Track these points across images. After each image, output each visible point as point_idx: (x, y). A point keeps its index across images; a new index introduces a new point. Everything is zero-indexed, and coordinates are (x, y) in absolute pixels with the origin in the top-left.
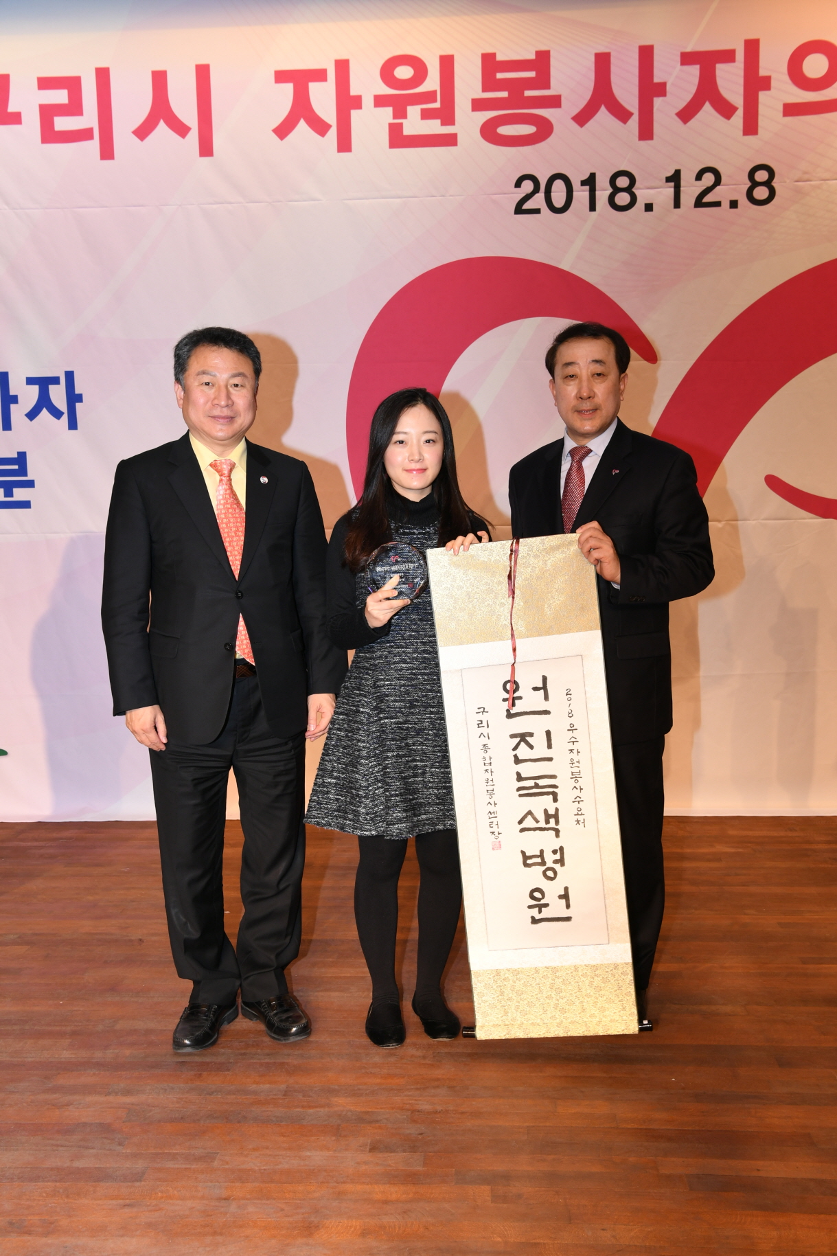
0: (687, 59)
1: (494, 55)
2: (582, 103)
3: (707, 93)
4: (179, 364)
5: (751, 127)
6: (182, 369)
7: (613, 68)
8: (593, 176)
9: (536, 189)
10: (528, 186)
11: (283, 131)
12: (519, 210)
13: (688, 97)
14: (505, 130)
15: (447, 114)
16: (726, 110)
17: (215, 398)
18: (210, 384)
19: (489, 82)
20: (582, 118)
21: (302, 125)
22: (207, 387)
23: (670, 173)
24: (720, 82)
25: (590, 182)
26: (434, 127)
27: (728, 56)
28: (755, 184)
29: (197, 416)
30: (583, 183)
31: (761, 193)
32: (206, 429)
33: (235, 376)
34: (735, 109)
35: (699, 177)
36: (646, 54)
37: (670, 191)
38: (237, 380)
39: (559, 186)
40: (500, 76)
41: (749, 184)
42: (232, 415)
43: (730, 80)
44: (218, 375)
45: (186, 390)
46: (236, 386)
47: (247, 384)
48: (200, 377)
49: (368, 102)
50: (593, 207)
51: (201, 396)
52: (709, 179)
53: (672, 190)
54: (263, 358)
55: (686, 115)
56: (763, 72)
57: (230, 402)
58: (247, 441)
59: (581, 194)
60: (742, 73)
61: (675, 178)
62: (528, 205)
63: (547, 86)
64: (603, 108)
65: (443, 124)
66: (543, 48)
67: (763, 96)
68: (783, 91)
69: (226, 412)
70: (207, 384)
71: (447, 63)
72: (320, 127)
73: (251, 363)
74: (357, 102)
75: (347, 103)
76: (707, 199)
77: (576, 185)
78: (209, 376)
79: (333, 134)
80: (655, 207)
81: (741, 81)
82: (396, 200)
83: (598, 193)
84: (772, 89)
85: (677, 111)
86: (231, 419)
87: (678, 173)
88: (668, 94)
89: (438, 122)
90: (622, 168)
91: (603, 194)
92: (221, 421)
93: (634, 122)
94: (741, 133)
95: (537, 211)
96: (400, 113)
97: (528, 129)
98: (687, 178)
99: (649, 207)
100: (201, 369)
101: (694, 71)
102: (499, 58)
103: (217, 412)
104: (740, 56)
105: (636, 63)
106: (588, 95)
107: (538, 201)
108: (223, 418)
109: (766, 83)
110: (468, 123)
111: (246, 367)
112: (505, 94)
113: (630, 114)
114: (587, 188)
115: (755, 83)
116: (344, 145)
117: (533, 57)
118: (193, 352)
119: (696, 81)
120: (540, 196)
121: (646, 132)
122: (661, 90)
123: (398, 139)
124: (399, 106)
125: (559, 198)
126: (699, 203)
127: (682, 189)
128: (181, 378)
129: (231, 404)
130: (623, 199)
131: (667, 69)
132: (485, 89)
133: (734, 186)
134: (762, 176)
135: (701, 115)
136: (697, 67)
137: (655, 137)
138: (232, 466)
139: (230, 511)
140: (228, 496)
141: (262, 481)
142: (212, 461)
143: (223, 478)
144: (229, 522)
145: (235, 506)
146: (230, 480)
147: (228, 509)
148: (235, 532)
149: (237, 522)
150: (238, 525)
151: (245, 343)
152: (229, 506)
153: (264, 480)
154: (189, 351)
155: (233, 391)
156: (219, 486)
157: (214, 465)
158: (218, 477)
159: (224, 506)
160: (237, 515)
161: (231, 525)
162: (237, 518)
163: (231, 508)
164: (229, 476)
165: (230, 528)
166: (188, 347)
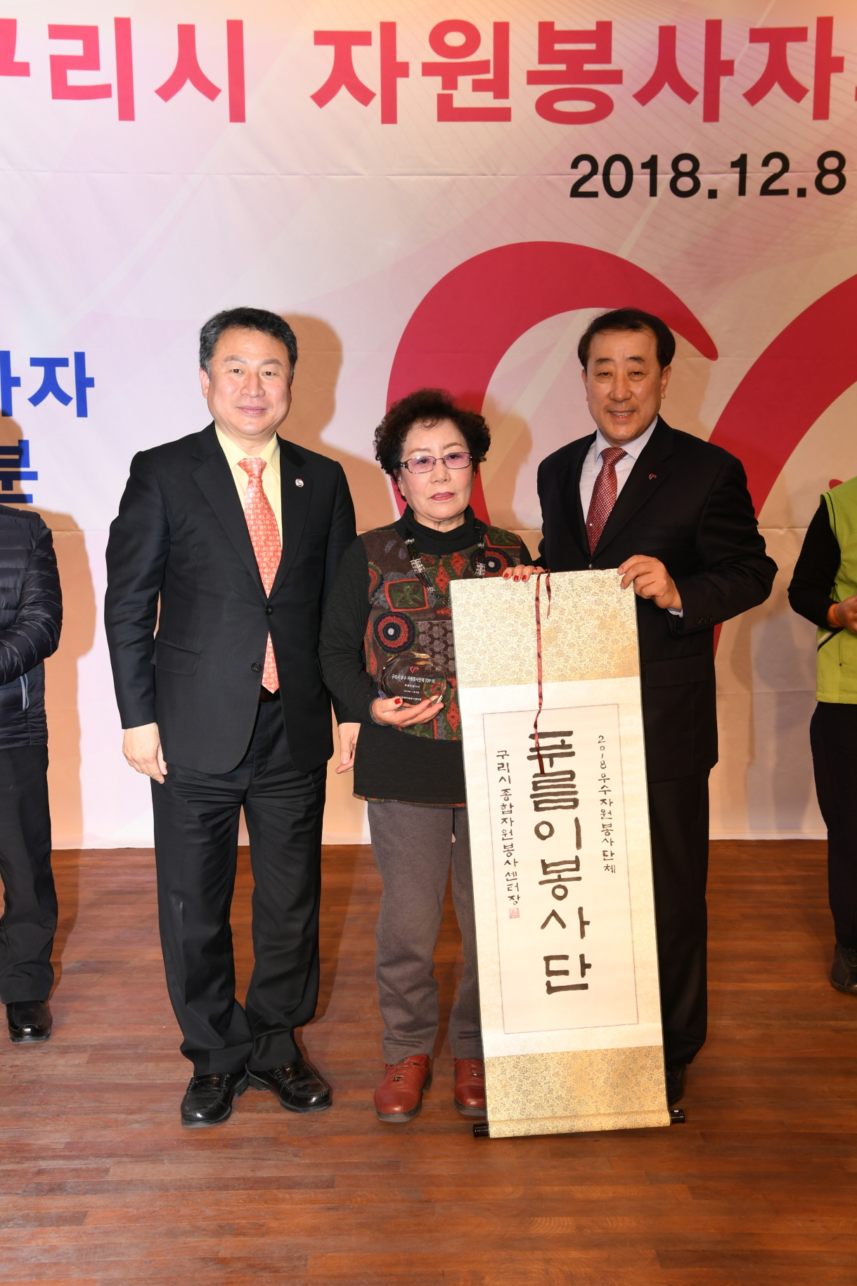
0: (757, 35)
1: (551, 24)
2: (644, 80)
3: (777, 73)
4: (205, 349)
5: (821, 111)
6: (208, 354)
7: (678, 44)
8: (654, 158)
9: (594, 171)
10: (585, 167)
11: (322, 98)
12: (575, 192)
13: (756, 77)
14: (562, 106)
15: (500, 87)
16: (796, 92)
17: (244, 387)
18: (240, 372)
19: (546, 54)
20: (644, 96)
21: (343, 92)
22: (236, 374)
23: (736, 158)
24: (791, 62)
25: (651, 164)
26: (486, 100)
27: (800, 34)
28: (824, 172)
29: (225, 407)
30: (644, 166)
31: (830, 181)
32: (234, 421)
33: (267, 363)
34: (805, 91)
35: (766, 163)
36: (713, 29)
37: (736, 177)
38: (269, 368)
39: (618, 169)
40: (558, 47)
41: (818, 172)
42: (263, 407)
43: (801, 60)
44: (247, 360)
45: (211, 377)
46: (269, 374)
47: (280, 372)
48: (228, 363)
49: (415, 69)
50: (653, 192)
51: (228, 385)
52: (776, 165)
53: (738, 175)
54: (299, 344)
55: (754, 95)
56: (835, 53)
57: (261, 392)
58: (278, 437)
59: (642, 178)
60: (813, 53)
61: (741, 163)
62: (585, 188)
63: (608, 60)
64: (666, 86)
65: (496, 97)
66: (605, 19)
67: (834, 78)
69: (257, 403)
70: (236, 371)
71: (501, 31)
72: (363, 95)
73: (285, 348)
74: (403, 70)
75: (393, 70)
76: (774, 186)
77: (636, 167)
78: (239, 363)
79: (377, 102)
80: (719, 194)
81: (812, 61)
82: (442, 177)
83: (659, 177)
84: (845, 70)
85: (744, 91)
86: (262, 411)
87: (743, 157)
88: (735, 73)
89: (491, 94)
90: (685, 151)
91: (664, 178)
92: (251, 412)
93: (699, 102)
94: (811, 117)
95: (595, 194)
96: (450, 83)
97: (586, 106)
98: (753, 164)
99: (712, 194)
100: (230, 354)
101: (764, 49)
102: (558, 27)
103: (246, 402)
104: (812, 34)
105: (703, 38)
106: (651, 71)
107: (596, 183)
108: (253, 409)
109: (838, 65)
110: (523, 97)
111: (281, 353)
112: (562, 67)
113: (695, 94)
114: (648, 171)
115: (828, 64)
116: (389, 115)
117: (593, 28)
118: (221, 335)
119: (765, 60)
120: (598, 179)
121: (711, 113)
122: (728, 68)
123: (447, 111)
124: (449, 76)
125: (618, 181)
126: (765, 190)
127: (747, 175)
128: (207, 364)
129: (261, 395)
130: (685, 184)
131: (735, 46)
132: (541, 61)
133: (802, 174)
134: (831, 163)
135: (769, 97)
136: (767, 45)
137: (720, 119)
138: (263, 466)
139: (260, 517)
140: (258, 500)
141: (297, 484)
142: (240, 459)
143: (253, 479)
144: (259, 530)
145: (266, 511)
146: (261, 481)
147: (258, 514)
148: (265, 542)
149: (268, 530)
150: (269, 533)
151: (279, 325)
152: (259, 511)
153: (299, 483)
154: (216, 333)
155: (264, 379)
156: (248, 488)
157: (242, 464)
158: (246, 477)
159: (253, 511)
160: (268, 522)
161: (261, 533)
162: (267, 525)
163: (261, 513)
164: (260, 477)
165: (260, 536)
166: (215, 329)
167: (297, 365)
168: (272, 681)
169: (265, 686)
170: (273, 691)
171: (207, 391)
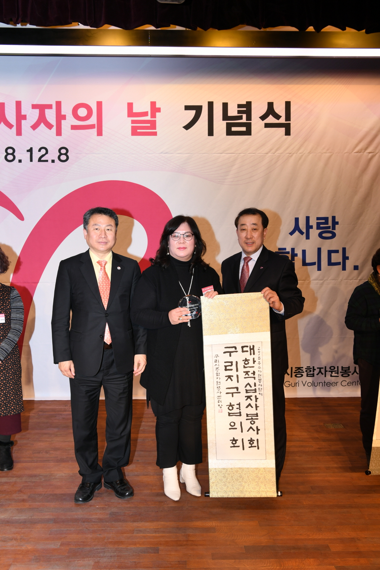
0: (34, 107)
3: (42, 119)
4: (85, 221)
5: (59, 133)
6: (87, 224)
7: (6, 109)
13: (35, 121)
16: (50, 126)
17: (100, 235)
22: (97, 230)
23: (29, 148)
24: (47, 116)
27: (50, 107)
28: (61, 154)
29: (94, 242)
31: (63, 157)
32: (96, 247)
33: (108, 226)
34: (53, 126)
35: (40, 150)
36: (18, 104)
37: (29, 155)
38: (109, 228)
41: (59, 154)
43: (51, 116)
44: (101, 225)
45: (88, 232)
46: (108, 230)
47: (113, 229)
48: (94, 226)
51: (95, 235)
52: (43, 151)
55: (34, 127)
56: (63, 113)
57: (106, 236)
58: (112, 251)
60: (55, 113)
61: (30, 150)
64: (2, 123)
67: (63, 122)
68: (71, 120)
69: (104, 240)
70: (97, 229)
73: (114, 221)
76: (43, 159)
78: (98, 226)
80: (23, 161)
81: (55, 116)
84: (66, 119)
85: (31, 126)
86: (106, 243)
87: (31, 149)
88: (27, 119)
90: (10, 146)
91: (2, 155)
92: (102, 244)
93: (14, 129)
94: (56, 135)
98: (35, 151)
99: (20, 161)
100: (94, 223)
101: (37, 111)
103: (101, 240)
104: (54, 107)
105: (15, 107)
108: (104, 243)
109: (64, 117)
111: (112, 222)
113: (13, 126)
115: (60, 117)
118: (91, 217)
119: (38, 115)
121: (19, 133)
122: (24, 117)
126: (40, 160)
127: (33, 154)
128: (86, 227)
129: (106, 237)
130: (10, 157)
131: (26, 110)
133: (53, 154)
134: (63, 151)
135: (40, 128)
136: (38, 110)
137: (22, 135)
138: (106, 263)
139: (104, 281)
140: (103, 275)
141: (118, 268)
142: (97, 260)
143: (102, 267)
144: (104, 285)
145: (106, 279)
146: (105, 268)
147: (103, 280)
148: (106, 290)
149: (107, 285)
150: (107, 286)
151: (112, 213)
152: (104, 279)
153: (119, 268)
154: (89, 216)
155: (107, 232)
156: (100, 271)
157: (98, 262)
158: (100, 267)
159: (102, 279)
160: (107, 283)
161: (104, 286)
162: (107, 284)
163: (105, 280)
164: (104, 267)
165: (104, 288)
166: (89, 215)
167: (118, 226)
168: (108, 340)
169: (106, 342)
170: (109, 344)
171: (86, 237)
